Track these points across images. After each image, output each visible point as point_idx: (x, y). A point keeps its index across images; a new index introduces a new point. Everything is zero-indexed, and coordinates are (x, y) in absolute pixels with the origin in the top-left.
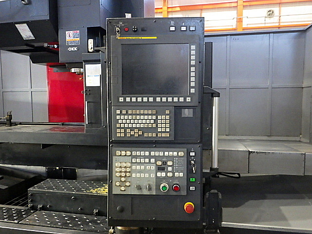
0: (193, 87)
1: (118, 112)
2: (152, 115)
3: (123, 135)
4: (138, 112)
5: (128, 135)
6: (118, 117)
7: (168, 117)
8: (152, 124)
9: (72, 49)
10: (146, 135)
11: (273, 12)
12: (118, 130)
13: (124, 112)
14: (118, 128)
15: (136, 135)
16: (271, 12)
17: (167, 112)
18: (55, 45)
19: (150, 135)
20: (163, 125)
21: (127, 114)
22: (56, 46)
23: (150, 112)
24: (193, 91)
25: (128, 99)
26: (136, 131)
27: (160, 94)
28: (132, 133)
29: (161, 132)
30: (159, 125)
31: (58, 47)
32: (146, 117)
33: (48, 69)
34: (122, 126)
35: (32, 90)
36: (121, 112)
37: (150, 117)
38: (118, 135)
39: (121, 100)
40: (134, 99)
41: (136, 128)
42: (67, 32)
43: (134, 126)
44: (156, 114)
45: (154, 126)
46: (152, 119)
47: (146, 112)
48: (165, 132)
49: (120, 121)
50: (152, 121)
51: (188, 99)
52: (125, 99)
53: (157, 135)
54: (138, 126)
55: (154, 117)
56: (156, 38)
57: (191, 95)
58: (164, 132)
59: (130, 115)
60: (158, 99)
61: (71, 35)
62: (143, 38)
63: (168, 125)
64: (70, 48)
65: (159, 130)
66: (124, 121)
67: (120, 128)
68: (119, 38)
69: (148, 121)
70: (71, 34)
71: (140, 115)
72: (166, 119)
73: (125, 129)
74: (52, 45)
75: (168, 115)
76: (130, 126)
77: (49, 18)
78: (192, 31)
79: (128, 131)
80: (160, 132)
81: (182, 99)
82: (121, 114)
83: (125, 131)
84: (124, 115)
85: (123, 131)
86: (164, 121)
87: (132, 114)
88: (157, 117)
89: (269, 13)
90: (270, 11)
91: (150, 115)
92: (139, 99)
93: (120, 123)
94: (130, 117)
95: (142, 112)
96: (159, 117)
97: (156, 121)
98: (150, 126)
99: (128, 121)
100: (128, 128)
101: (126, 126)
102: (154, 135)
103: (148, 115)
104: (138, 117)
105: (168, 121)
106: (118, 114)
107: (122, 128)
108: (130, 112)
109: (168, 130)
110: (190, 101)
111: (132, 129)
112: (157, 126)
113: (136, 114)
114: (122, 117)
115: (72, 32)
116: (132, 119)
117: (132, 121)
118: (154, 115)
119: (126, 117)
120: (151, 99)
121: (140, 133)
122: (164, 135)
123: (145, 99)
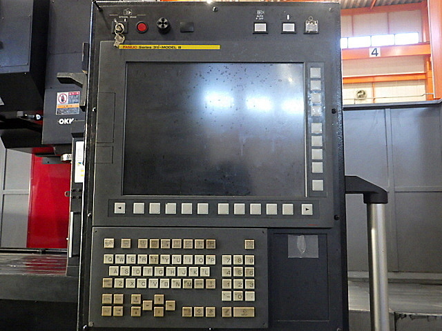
0: (318, 176)
1: (109, 243)
2: (204, 252)
3: (119, 311)
4: (165, 244)
5: (135, 312)
6: (107, 259)
7: (250, 259)
8: (205, 278)
9: (66, 121)
10: (186, 312)
11: (364, 93)
12: (106, 298)
13: (126, 243)
14: (107, 290)
15: (159, 312)
16: (362, 93)
17: (249, 244)
18: (37, 115)
19: (198, 311)
20: (238, 284)
21: (134, 249)
22: (38, 117)
23: (199, 243)
24: (318, 185)
25: (138, 208)
26: (159, 299)
27: (227, 194)
28: (147, 306)
29: (232, 304)
30: (226, 284)
31: (42, 119)
32: (188, 259)
33: (33, 159)
34: (118, 283)
35: (5, 192)
36: (117, 244)
37: (199, 259)
38: (106, 311)
39: (119, 208)
40: (155, 208)
41: (158, 291)
42: (58, 94)
43: (153, 284)
44: (218, 251)
45: (211, 284)
46: (205, 265)
47: (188, 244)
48: (243, 303)
49: (113, 271)
50: (205, 272)
51: (307, 209)
52: (129, 208)
53: (218, 312)
54: (164, 284)
55: (211, 260)
56: (218, 47)
57: (313, 197)
58: (239, 304)
59: (143, 251)
60: (223, 208)
61: (65, 99)
62: (184, 47)
63: (250, 284)
64: (62, 120)
65: (226, 296)
66: (124, 271)
67: (112, 290)
68: (121, 47)
69: (193, 272)
70: (65, 97)
71: (171, 251)
72: (244, 266)
73: (127, 293)
74: (32, 115)
75: (249, 252)
76: (141, 284)
77: (28, 70)
78: (312, 33)
79: (136, 298)
80: (227, 303)
81: (288, 209)
82: (116, 249)
83: (127, 299)
84: (126, 251)
85: (119, 298)
86: (239, 271)
87: (147, 251)
88: (219, 260)
89: (359, 94)
90: (360, 92)
91: (199, 252)
92: (171, 208)
93: (114, 277)
94: (142, 259)
95: (176, 243)
96: (226, 260)
97: (215, 270)
98: (199, 285)
99: (136, 271)
100: (136, 290)
101: (130, 284)
102: (210, 312)
103: (194, 252)
104: (165, 259)
105: (250, 271)
106: (109, 251)
107: (119, 291)
108: (142, 243)
109: (250, 297)
110: (310, 212)
111: (147, 294)
112: (219, 284)
113: (160, 251)
114: (120, 259)
115: (67, 93)
116: (148, 265)
117: (147, 272)
118: (211, 252)
119: (131, 258)
120: (203, 208)
121: (171, 305)
122: (238, 312)
123: (186, 208)
